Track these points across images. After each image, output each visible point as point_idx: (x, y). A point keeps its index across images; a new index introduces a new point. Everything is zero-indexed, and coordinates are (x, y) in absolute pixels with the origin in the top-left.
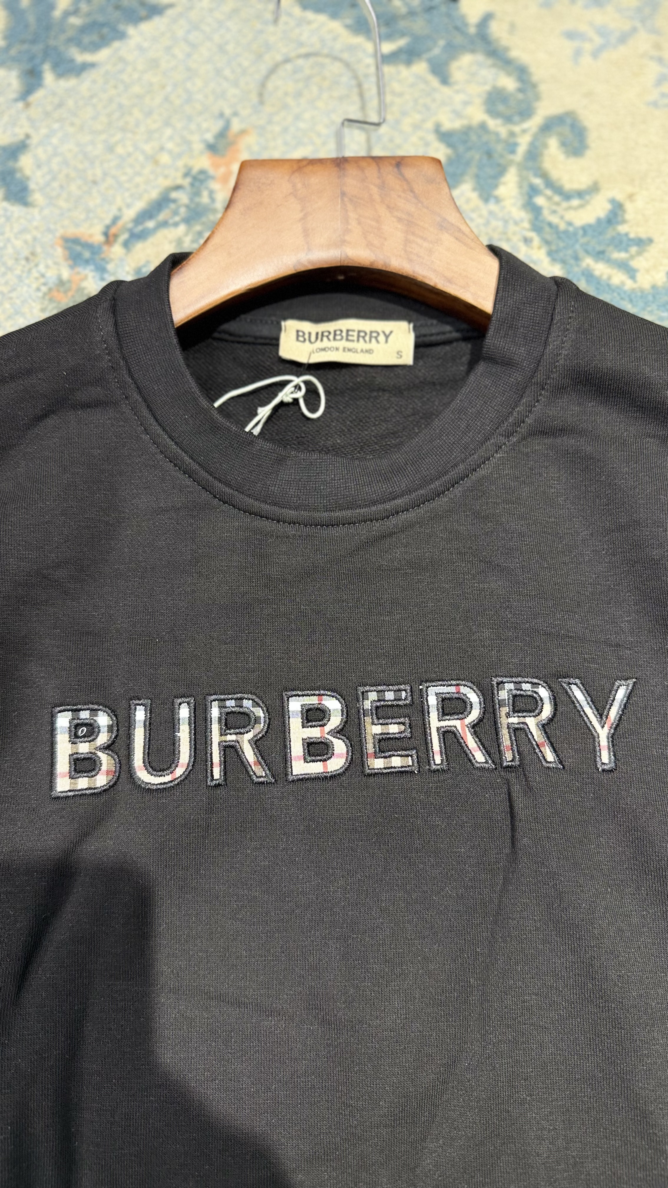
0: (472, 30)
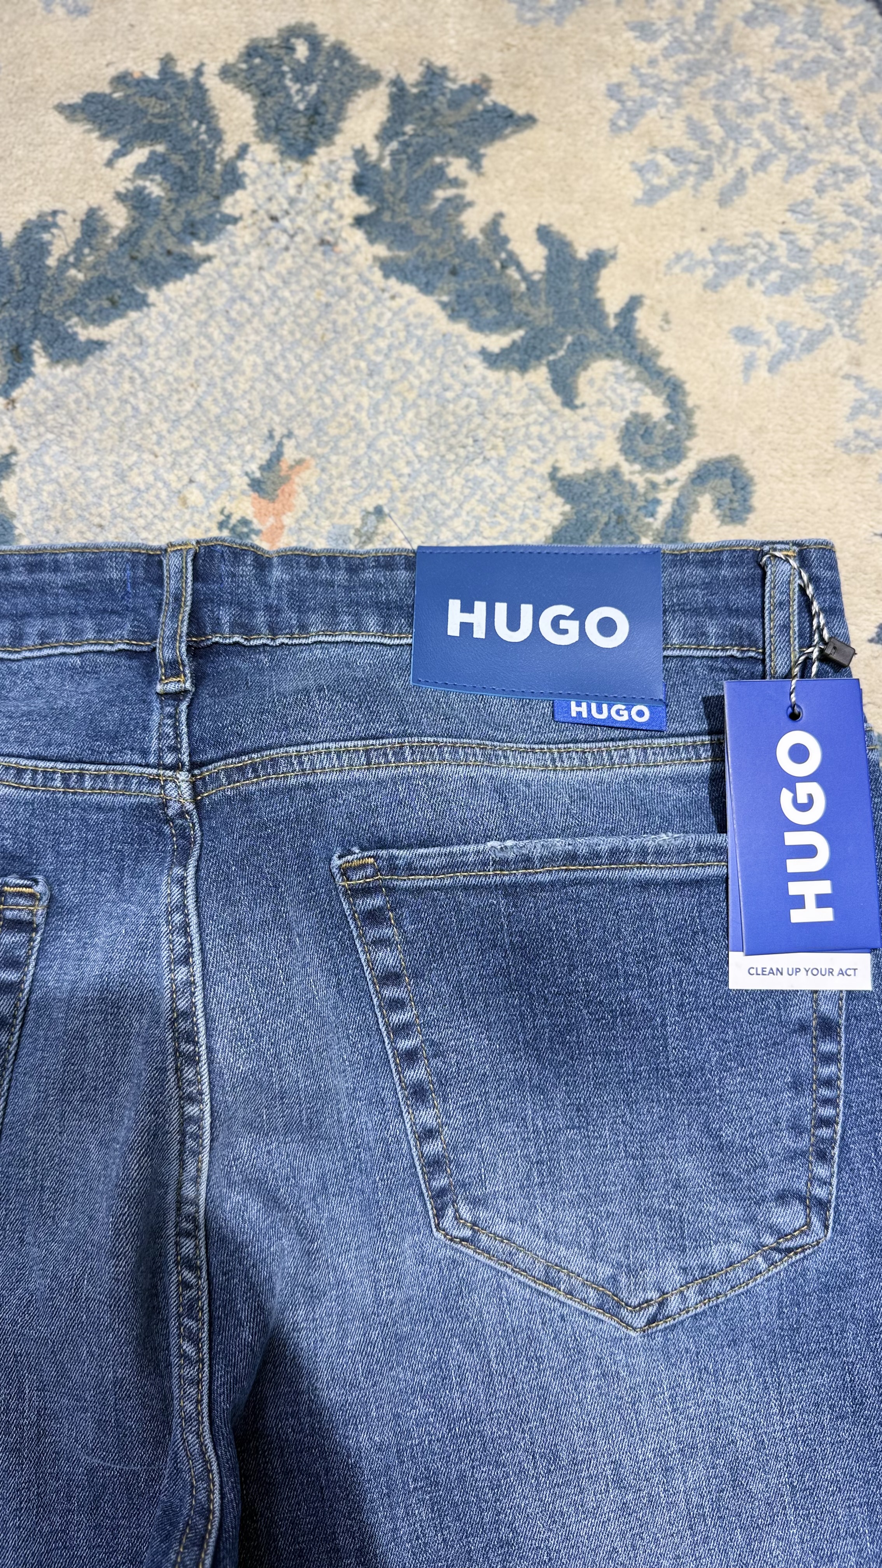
0: (612, 323)
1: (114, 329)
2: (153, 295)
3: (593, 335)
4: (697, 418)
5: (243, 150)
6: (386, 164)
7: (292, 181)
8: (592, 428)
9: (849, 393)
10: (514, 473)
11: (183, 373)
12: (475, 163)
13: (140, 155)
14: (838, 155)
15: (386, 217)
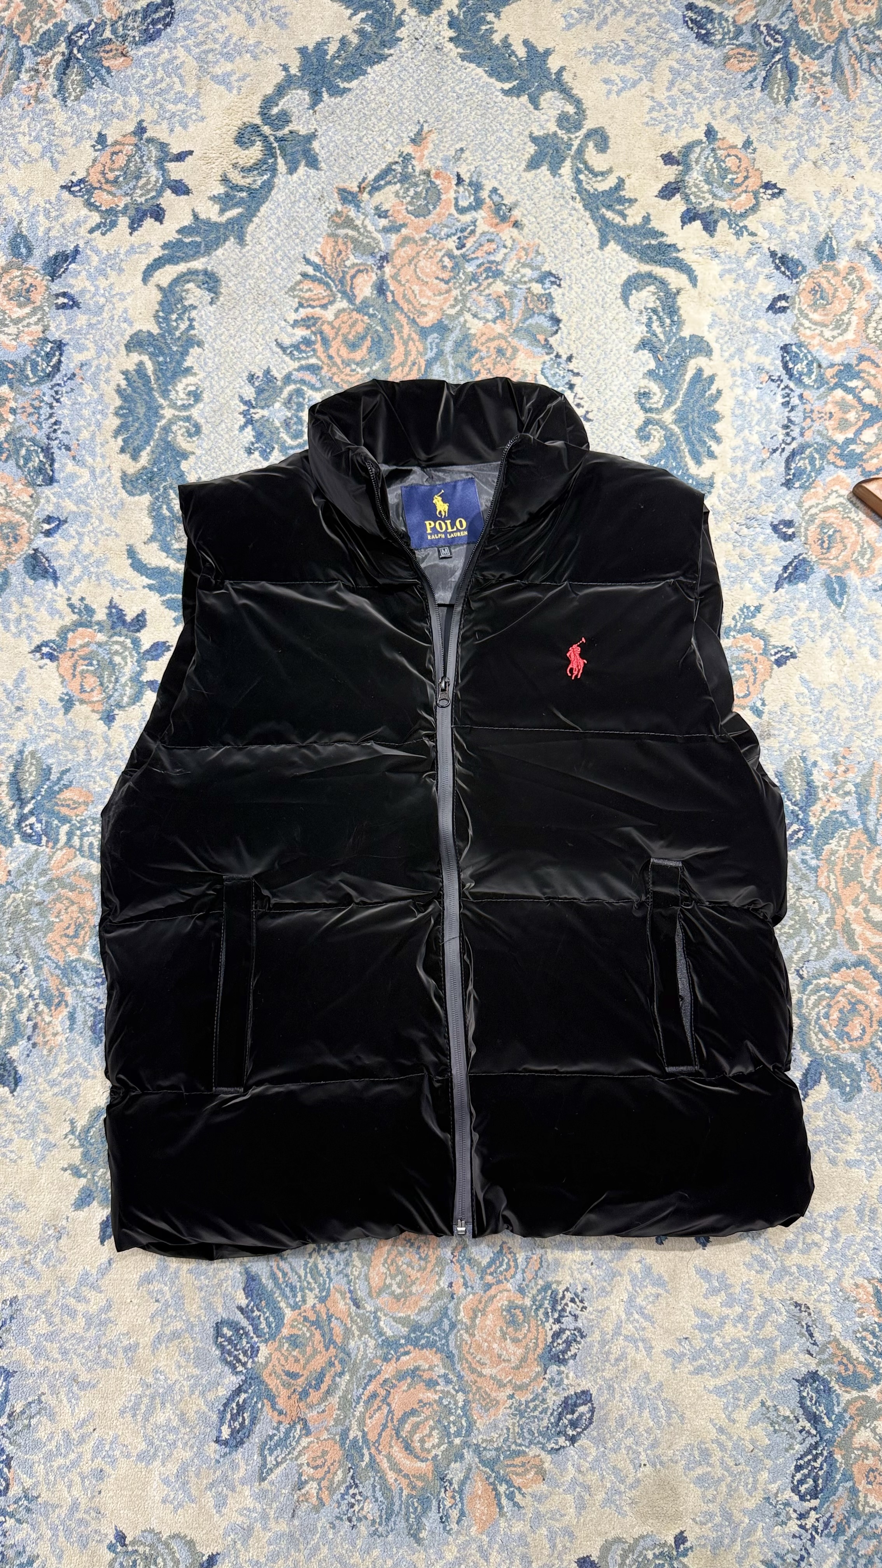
1: (354, 84)
2: (369, 70)
3: (546, 82)
4: (588, 112)
5: (404, 11)
6: (461, 17)
7: (423, 24)
8: (546, 117)
9: (649, 103)
10: (515, 134)
11: (382, 100)
12: (498, 15)
13: (362, 15)
14: (646, 9)
15: (462, 37)
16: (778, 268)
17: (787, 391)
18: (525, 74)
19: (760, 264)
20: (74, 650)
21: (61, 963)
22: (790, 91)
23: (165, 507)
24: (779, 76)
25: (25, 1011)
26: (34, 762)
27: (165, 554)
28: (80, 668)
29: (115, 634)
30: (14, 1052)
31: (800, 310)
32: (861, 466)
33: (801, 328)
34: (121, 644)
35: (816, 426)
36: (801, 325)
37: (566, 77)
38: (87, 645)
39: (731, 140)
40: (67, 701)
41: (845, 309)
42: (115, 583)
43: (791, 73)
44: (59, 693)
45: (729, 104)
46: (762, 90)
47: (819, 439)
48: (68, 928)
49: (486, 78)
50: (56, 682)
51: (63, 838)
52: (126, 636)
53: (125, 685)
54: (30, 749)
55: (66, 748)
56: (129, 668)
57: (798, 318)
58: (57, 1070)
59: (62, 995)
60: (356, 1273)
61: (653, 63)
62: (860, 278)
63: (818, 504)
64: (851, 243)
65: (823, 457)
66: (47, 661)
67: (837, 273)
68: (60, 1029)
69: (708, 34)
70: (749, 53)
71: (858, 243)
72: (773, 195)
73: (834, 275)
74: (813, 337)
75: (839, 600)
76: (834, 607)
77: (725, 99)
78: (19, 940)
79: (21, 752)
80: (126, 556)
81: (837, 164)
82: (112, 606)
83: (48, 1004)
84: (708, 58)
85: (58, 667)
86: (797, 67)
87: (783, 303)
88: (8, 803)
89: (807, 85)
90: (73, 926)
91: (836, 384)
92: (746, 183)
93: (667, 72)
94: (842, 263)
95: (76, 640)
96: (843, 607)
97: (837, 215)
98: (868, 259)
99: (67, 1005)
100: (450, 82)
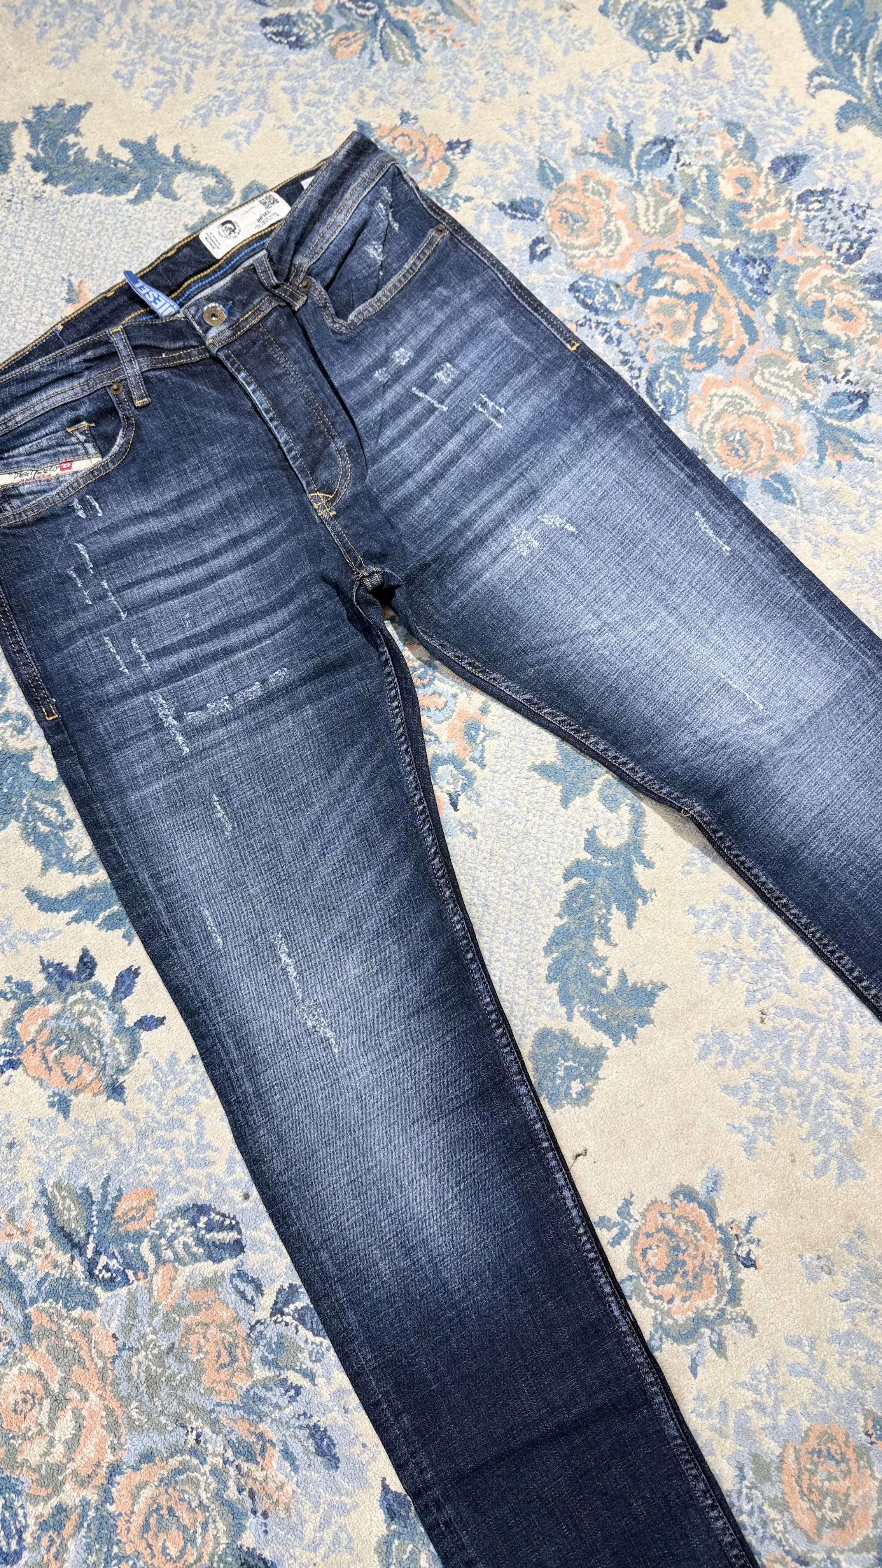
16: (514, 217)
17: (601, 326)
18: (142, 173)
19: (493, 223)
20: (33, 1041)
21: (237, 1401)
22: (414, 46)
23: (39, 823)
24: (394, 38)
25: (231, 1484)
26: (65, 1193)
27: (70, 874)
28: (51, 1057)
29: (68, 994)
30: (248, 1540)
31: (562, 244)
32: (722, 356)
33: (575, 261)
34: (82, 1000)
35: (653, 343)
36: (573, 257)
37: (185, 153)
38: (44, 1025)
39: (388, 124)
40: (59, 1101)
41: (605, 219)
42: (34, 940)
43: (403, 30)
44: (45, 1099)
45: (362, 92)
46: (386, 59)
47: (664, 355)
48: (219, 1357)
49: (105, 200)
50: (34, 1088)
51: (150, 1258)
52: (82, 989)
53: (113, 1043)
54: (51, 1182)
55: (92, 1154)
56: (106, 1023)
57: (566, 254)
58: (309, 1531)
59: (261, 1436)
60: (780, 1528)
61: (263, 93)
62: (598, 182)
63: (706, 417)
64: (567, 155)
65: (680, 371)
66: (10, 1072)
67: (574, 190)
68: (281, 1477)
69: (299, 38)
70: (351, 34)
71: (574, 150)
72: (464, 152)
73: (573, 193)
74: (592, 263)
75: (790, 498)
76: (789, 507)
77: (355, 87)
78: (174, 1407)
79: (43, 1193)
80: (28, 903)
81: (504, 90)
82: (45, 966)
83: (250, 1457)
84: (315, 61)
85: (26, 1071)
86: (405, 22)
87: (541, 247)
88: (63, 1258)
89: (427, 33)
90: (224, 1352)
91: (644, 294)
92: (429, 155)
93: (282, 94)
94: (572, 177)
95: (28, 1028)
96: (798, 501)
97: (536, 134)
98: (594, 160)
99: (273, 1444)
100: (70, 223)
